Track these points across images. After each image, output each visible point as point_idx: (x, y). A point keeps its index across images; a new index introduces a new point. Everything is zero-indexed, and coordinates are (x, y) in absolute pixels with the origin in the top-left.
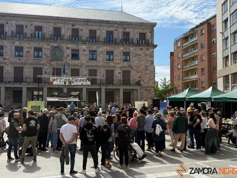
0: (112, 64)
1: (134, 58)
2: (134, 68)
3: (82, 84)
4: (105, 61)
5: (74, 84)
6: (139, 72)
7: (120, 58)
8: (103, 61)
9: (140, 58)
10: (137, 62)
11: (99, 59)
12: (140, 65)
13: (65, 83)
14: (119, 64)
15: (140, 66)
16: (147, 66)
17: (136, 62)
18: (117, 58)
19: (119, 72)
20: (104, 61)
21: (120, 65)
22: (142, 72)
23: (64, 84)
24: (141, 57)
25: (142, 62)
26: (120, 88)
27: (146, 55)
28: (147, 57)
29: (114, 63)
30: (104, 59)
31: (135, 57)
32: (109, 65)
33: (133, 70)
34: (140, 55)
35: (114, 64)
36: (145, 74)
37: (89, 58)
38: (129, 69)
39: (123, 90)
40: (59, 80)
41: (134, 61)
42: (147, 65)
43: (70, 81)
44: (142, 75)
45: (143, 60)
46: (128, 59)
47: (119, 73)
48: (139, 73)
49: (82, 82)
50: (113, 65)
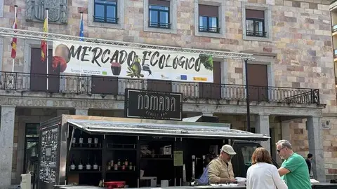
0: (218, 41)
1: (279, 29)
2: (280, 57)
3: (184, 77)
4: (197, 33)
5: (151, 77)
6: (294, 69)
7: (238, 25)
8: (188, 31)
9: (295, 30)
10: (287, 40)
11: (179, 26)
12: (296, 48)
13: (116, 70)
14: (236, 42)
15: (294, 53)
16: (314, 53)
17: (284, 39)
18: (231, 25)
19: (237, 67)
20: (194, 33)
21: (240, 48)
22: (301, 69)
23: (110, 74)
24: (297, 25)
25: (301, 42)
26: (261, 113)
27: (311, 21)
28: (312, 26)
29: (224, 41)
30: (192, 27)
31: (281, 25)
32: (207, 44)
33: (277, 62)
34: (293, 20)
35: (222, 43)
36: (311, 75)
37: (149, 22)
38: (263, 60)
39: (268, 117)
40: (90, 55)
41: (279, 36)
42: (313, 49)
43: (137, 64)
44: (302, 79)
45: (301, 36)
46: (261, 29)
47: (238, 70)
48: (292, 72)
49: (181, 71)
50: (221, 46)
